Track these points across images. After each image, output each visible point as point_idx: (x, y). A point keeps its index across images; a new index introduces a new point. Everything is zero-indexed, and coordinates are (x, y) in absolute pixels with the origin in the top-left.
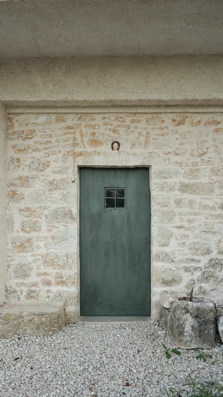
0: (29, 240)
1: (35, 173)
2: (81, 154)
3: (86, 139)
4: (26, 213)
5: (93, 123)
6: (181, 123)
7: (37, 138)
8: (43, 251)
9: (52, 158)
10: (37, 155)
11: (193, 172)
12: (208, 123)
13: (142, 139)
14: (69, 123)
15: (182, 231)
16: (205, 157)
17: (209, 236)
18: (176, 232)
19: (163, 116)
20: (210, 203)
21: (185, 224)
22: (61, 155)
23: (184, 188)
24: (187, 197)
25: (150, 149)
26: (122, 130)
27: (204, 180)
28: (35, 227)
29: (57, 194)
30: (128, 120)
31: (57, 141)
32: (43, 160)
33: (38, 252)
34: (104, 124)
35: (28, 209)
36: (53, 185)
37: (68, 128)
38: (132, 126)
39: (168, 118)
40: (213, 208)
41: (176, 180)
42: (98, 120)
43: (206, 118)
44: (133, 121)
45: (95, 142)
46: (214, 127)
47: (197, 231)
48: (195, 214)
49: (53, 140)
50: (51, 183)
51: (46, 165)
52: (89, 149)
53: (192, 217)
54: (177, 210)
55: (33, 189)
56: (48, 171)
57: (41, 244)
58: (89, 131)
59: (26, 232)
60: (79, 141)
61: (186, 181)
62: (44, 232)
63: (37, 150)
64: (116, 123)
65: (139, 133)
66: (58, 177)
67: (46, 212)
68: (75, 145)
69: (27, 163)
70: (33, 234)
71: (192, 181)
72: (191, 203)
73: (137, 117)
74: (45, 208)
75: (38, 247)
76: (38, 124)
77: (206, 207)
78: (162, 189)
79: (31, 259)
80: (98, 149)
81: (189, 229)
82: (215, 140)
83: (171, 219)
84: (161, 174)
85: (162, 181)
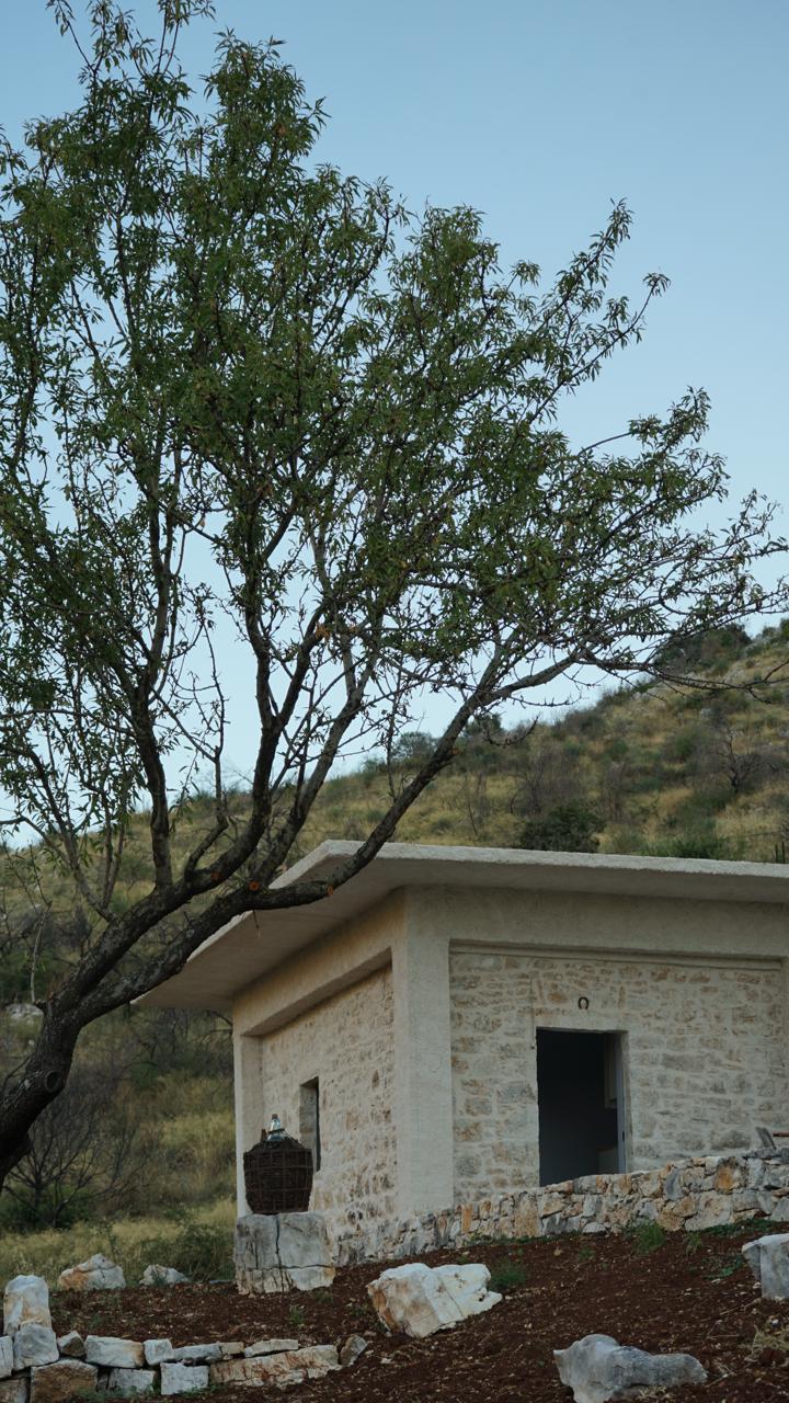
0: (476, 1125)
1: (480, 1034)
2: (540, 1012)
3: (546, 993)
4: (472, 1089)
5: (554, 971)
6: (662, 977)
7: (483, 988)
8: (495, 1140)
9: (503, 1015)
10: (482, 1009)
11: (679, 1043)
12: (694, 980)
13: (616, 996)
14: (524, 969)
15: (667, 1118)
16: (692, 1023)
17: (701, 1126)
18: (662, 1120)
19: (639, 967)
20: (700, 1083)
21: (671, 1109)
22: (514, 1012)
23: (669, 1061)
24: (672, 1073)
25: (626, 1009)
26: (590, 983)
27: (692, 1053)
28: (484, 1108)
29: (511, 1064)
30: (597, 971)
31: (509, 993)
32: (492, 1018)
33: (487, 1141)
34: (569, 974)
35: (474, 1083)
36: (506, 1052)
37: (523, 976)
38: (603, 977)
39: (646, 970)
40: (704, 1090)
41: (658, 1052)
42: (560, 968)
43: (692, 973)
44: (602, 972)
45: (558, 997)
46: (701, 985)
47: (686, 1119)
48: (683, 1096)
49: (505, 990)
50: (503, 1049)
51: (497, 1024)
52: (551, 1006)
53: (680, 1101)
54: (660, 1091)
55: (479, 1056)
56: (499, 1032)
57: (492, 1131)
58: (549, 982)
59: (473, 1114)
60: (537, 995)
61: (671, 1053)
62: (495, 1116)
63: (483, 1004)
64: (582, 974)
65: (612, 988)
66: (513, 1041)
67: (498, 1087)
68: (532, 999)
69: (472, 1020)
70: (481, 1117)
71: (677, 1054)
72: (678, 1081)
73: (608, 967)
74: (496, 1082)
75: (488, 1135)
76: (482, 969)
77: (695, 1087)
78: (642, 1063)
79: (478, 1151)
80: (562, 1006)
81: (675, 1116)
82: (703, 1002)
83: (654, 1103)
84: (640, 1043)
85: (641, 1051)
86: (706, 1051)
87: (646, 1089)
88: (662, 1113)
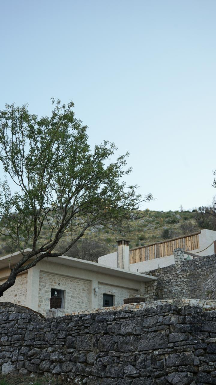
0: (40, 305)
1: (42, 288)
2: (52, 285)
3: (53, 282)
4: (40, 298)
5: (55, 278)
6: (72, 281)
7: (43, 279)
8: (43, 308)
9: (46, 285)
11: (73, 293)
12: (76, 282)
13: (64, 284)
14: (50, 277)
15: (71, 307)
16: (76, 290)
17: (76, 309)
18: (70, 307)
19: (68, 279)
20: (76, 301)
21: (72, 305)
22: (48, 285)
23: (72, 297)
24: (72, 299)
25: (66, 286)
26: (60, 281)
27: (75, 295)
28: (42, 302)
29: (47, 294)
30: (62, 278)
31: (48, 281)
32: (44, 285)
33: (42, 308)
34: (57, 279)
35: (41, 297)
36: (46, 292)
37: (50, 278)
38: (63, 280)
39: (69, 280)
40: (77, 302)
41: (70, 295)
42: (56, 277)
43: (76, 281)
44: (63, 279)
45: (55, 283)
46: (78, 284)
47: (74, 307)
48: (73, 303)
49: (47, 280)
50: (46, 291)
51: (45, 286)
52: (54, 284)
53: (73, 304)
54: (70, 302)
55: (42, 292)
56: (45, 288)
57: (43, 306)
58: (54, 280)
59: (40, 302)
60: (52, 282)
61: (72, 295)
62: (44, 303)
63: (43, 282)
64: (59, 279)
65: (64, 282)
66: (48, 290)
67: (44, 298)
68: (51, 283)
69: (41, 285)
70: (41, 303)
71: (73, 295)
72: (73, 300)
73: (64, 278)
74: (44, 297)
75: (42, 307)
76: (43, 276)
77: (75, 302)
78: (68, 296)
79: (41, 309)
80: (56, 284)
81: (72, 307)
82: (78, 286)
83: (69, 304)
84: (68, 293)
85: (68, 294)
86: (78, 295)
87: (68, 301)
88: (70, 306)
